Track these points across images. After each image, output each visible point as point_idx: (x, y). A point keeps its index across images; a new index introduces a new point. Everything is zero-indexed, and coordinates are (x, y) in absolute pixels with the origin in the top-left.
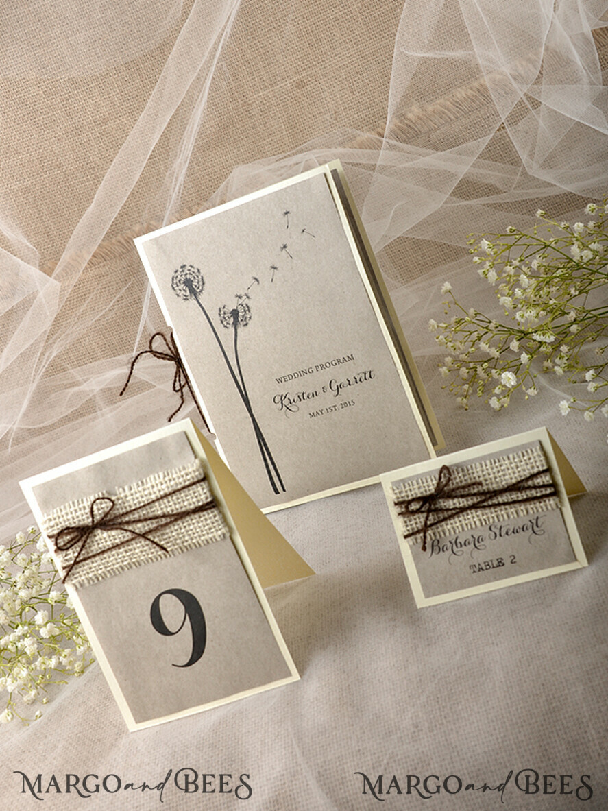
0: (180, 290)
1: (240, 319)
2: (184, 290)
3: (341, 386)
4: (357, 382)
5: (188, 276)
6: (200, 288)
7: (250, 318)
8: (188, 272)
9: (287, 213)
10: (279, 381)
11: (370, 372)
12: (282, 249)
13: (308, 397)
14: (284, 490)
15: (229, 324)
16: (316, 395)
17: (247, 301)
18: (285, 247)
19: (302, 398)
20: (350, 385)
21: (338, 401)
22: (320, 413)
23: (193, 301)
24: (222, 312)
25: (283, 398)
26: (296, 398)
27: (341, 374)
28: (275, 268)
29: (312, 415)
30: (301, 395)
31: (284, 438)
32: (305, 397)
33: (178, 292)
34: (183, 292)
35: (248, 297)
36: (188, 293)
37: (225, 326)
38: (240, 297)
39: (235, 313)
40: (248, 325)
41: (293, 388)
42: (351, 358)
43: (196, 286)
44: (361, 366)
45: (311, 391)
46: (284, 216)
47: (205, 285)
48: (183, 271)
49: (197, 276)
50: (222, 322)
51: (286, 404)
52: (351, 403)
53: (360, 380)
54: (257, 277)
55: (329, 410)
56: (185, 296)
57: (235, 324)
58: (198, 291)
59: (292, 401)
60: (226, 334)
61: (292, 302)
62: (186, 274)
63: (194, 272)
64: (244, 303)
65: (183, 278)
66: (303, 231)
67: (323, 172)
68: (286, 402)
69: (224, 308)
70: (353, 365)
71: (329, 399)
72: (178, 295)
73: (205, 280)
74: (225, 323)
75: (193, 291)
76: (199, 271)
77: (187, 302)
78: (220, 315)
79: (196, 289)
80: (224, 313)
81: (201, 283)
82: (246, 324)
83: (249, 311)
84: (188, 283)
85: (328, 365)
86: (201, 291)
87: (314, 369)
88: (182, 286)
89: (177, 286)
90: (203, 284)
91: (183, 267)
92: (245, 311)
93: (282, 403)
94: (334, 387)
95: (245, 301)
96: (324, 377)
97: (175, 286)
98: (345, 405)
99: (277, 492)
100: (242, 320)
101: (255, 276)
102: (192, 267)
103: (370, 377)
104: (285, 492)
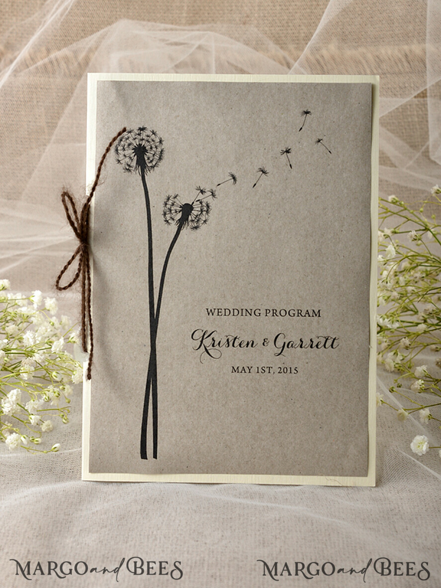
0: (125, 155)
1: (190, 218)
2: (130, 158)
3: (289, 345)
4: (311, 347)
5: (143, 143)
6: (154, 163)
7: (205, 221)
8: (145, 138)
9: (307, 113)
10: (210, 312)
11: (334, 339)
12: (283, 152)
13: (240, 345)
14: (155, 456)
15: (173, 219)
16: (252, 346)
17: (210, 200)
18: (288, 151)
19: (231, 344)
20: (301, 347)
21: (277, 363)
22: (247, 370)
23: (136, 176)
24: (170, 202)
25: (205, 337)
26: (224, 341)
27: (293, 328)
28: (264, 172)
29: (234, 370)
30: (231, 339)
31: (185, 387)
32: (236, 344)
33: (121, 157)
34: (127, 160)
35: (213, 195)
36: (134, 164)
37: (167, 221)
38: (202, 192)
39: (187, 209)
40: (198, 230)
41: (224, 327)
42: (318, 314)
43: (148, 159)
44: (326, 329)
45: (246, 338)
46: (302, 115)
47: (163, 162)
48: (139, 134)
49: (156, 147)
50: (165, 214)
51: (207, 345)
52: (293, 371)
53: (317, 346)
54: (237, 175)
55: (260, 370)
56: (129, 166)
57: (182, 223)
58: (150, 165)
59: (216, 343)
60: (164, 232)
61: (269, 220)
62: (142, 140)
63: (153, 141)
64: (205, 201)
65: (136, 143)
66: (319, 141)
67: (372, 82)
68: (208, 342)
69: (175, 197)
70: (315, 323)
71: (266, 356)
72: (119, 161)
73: (165, 155)
74: (168, 217)
75: (142, 164)
76: (161, 142)
77: (127, 173)
78: (166, 204)
79: (147, 161)
80: (173, 205)
81: (157, 157)
82: (196, 228)
83: (207, 212)
84: (140, 151)
85: (283, 313)
86: (153, 167)
87: (263, 312)
88: (130, 152)
89: (124, 149)
90: (160, 159)
91: (142, 129)
92: (202, 211)
93: (202, 342)
94: (280, 343)
95: (207, 198)
96: (270, 326)
97: (120, 148)
98: (283, 370)
99: (144, 455)
100: (192, 221)
101: (234, 173)
102: (154, 133)
103: (332, 346)
104: (155, 459)
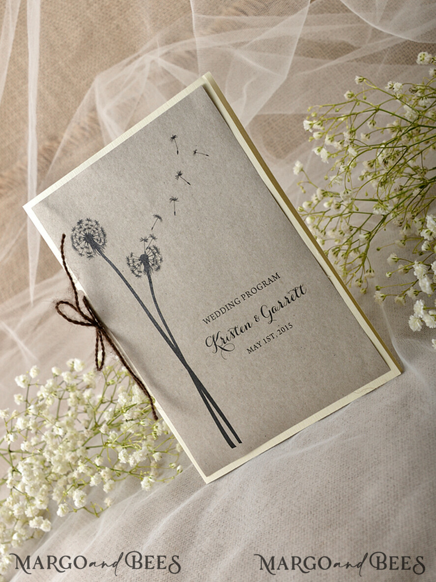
0: (82, 248)
1: (150, 264)
2: (86, 247)
3: (273, 311)
4: (289, 303)
5: (87, 231)
6: (103, 241)
7: (161, 260)
8: (86, 227)
9: (174, 137)
10: (207, 321)
11: (301, 287)
12: (177, 177)
13: (241, 331)
14: (240, 442)
15: (141, 272)
16: (250, 327)
17: (154, 243)
18: (180, 174)
19: (235, 334)
20: (282, 307)
21: (274, 328)
22: (258, 346)
23: (98, 257)
24: (131, 261)
25: (215, 340)
26: (229, 335)
27: (270, 297)
28: (175, 200)
29: (250, 351)
30: (233, 330)
31: (226, 383)
32: (239, 332)
33: (81, 251)
34: (85, 250)
35: (154, 238)
36: (91, 250)
37: (137, 276)
38: (146, 240)
39: (144, 259)
40: (162, 269)
41: (223, 325)
42: (277, 276)
43: (97, 240)
44: (290, 283)
45: (242, 324)
46: (172, 141)
47: (107, 236)
48: (81, 227)
49: (97, 229)
50: (133, 271)
51: (220, 345)
52: (289, 327)
53: (292, 299)
54: (159, 214)
55: (267, 340)
56: (90, 253)
57: (147, 271)
58: (101, 244)
59: (225, 339)
60: (140, 284)
61: (201, 231)
62: (85, 229)
63: (92, 226)
64: (151, 245)
65: (82, 235)
66: (195, 153)
67: (202, 83)
68: (219, 342)
69: (132, 256)
70: (280, 284)
71: (264, 328)
72: (81, 254)
73: (106, 231)
74: (136, 272)
75: (95, 246)
76: (97, 223)
77: (92, 259)
78: (129, 264)
79: (98, 243)
80: (134, 262)
81: (102, 236)
82: (159, 268)
83: (158, 253)
84: (89, 238)
85: (254, 291)
86: (104, 244)
87: (240, 298)
88: (83, 244)
89: (79, 244)
90: (105, 235)
91: (80, 222)
92: (154, 254)
93: (215, 344)
94: (267, 313)
95: (151, 243)
96: (251, 306)
97: (76, 245)
98: (282, 331)
99: (233, 446)
100: (153, 265)
101: (156, 213)
102: (88, 220)
103: (302, 293)
104: (241, 444)
